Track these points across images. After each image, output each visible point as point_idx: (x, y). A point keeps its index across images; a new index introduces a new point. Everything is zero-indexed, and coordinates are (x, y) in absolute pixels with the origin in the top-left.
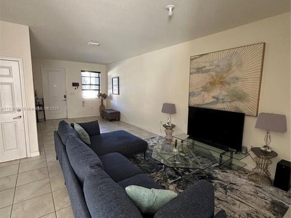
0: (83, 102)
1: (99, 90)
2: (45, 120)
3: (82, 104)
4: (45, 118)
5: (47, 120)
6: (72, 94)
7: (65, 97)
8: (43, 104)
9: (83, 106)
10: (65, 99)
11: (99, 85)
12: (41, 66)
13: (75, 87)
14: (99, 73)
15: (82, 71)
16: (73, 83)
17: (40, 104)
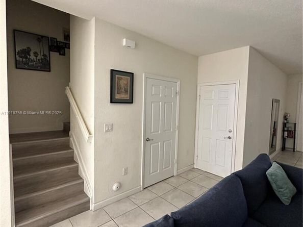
2: (294, 151)
4: (294, 149)
5: (297, 151)
8: (295, 131)
17: (290, 129)
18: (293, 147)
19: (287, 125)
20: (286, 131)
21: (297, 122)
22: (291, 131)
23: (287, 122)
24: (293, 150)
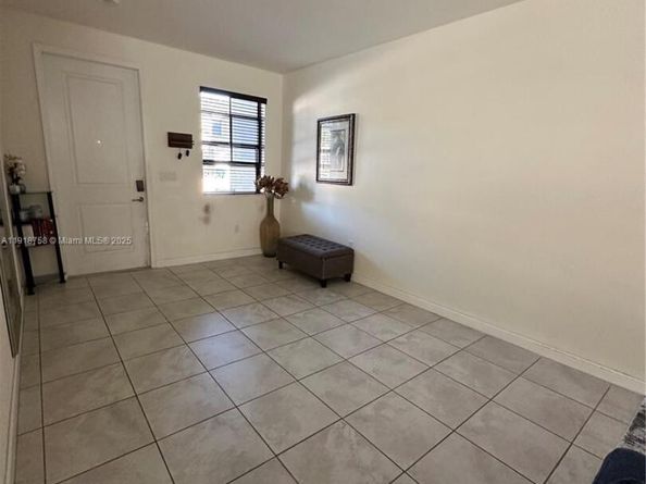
0: (207, 209)
1: (258, 165)
2: (63, 281)
3: (202, 214)
4: (62, 274)
5: (71, 278)
6: (167, 176)
7: (140, 186)
8: (53, 216)
9: (207, 221)
10: (141, 194)
11: (259, 147)
12: (37, 49)
13: (176, 151)
14: (261, 101)
15: (203, 89)
16: (169, 134)
17: (38, 215)
18: (56, 271)
19: (25, 202)
20: (27, 223)
21: (52, 189)
22: (42, 220)
23: (23, 192)
24: (59, 280)
